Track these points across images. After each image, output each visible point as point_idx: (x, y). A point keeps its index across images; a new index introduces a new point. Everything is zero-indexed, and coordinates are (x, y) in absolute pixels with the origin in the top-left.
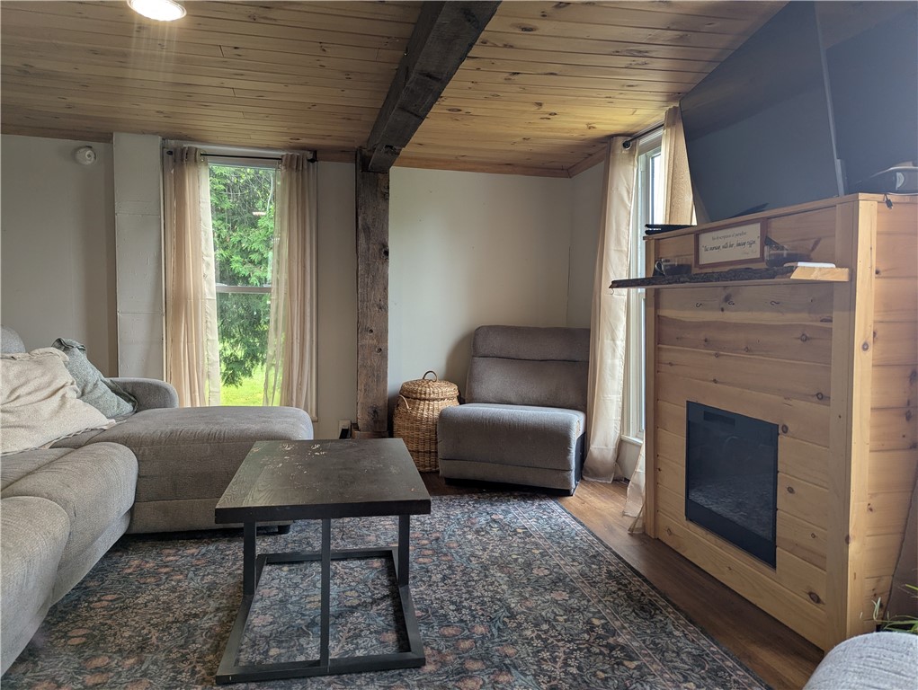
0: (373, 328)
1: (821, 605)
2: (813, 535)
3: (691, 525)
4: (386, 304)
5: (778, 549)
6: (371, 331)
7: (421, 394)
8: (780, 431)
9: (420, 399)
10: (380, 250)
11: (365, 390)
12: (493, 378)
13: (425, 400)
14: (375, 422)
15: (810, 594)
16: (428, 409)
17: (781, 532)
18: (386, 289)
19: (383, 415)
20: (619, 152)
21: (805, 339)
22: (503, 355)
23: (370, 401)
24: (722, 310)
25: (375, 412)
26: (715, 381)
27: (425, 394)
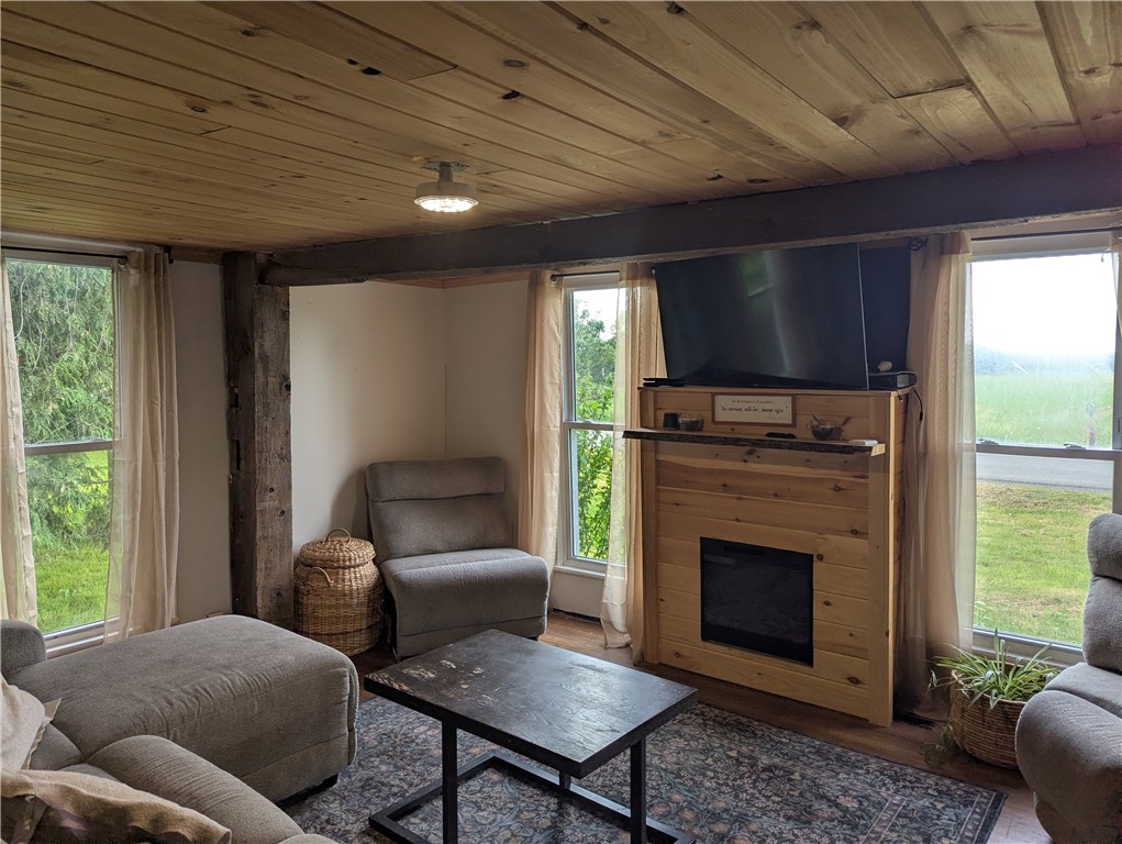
0: (274, 486)
1: (860, 685)
2: (851, 635)
3: (708, 645)
4: (289, 452)
5: (815, 650)
6: (272, 490)
7: (344, 561)
8: (815, 559)
9: (344, 568)
10: (281, 383)
11: (266, 568)
12: (412, 527)
13: (349, 567)
14: (279, 607)
15: (849, 679)
16: (356, 578)
17: (818, 636)
18: (288, 433)
19: (288, 596)
20: (547, 285)
21: (837, 489)
22: (413, 496)
23: (272, 581)
24: (745, 461)
25: (279, 594)
26: (737, 520)
27: (350, 560)
